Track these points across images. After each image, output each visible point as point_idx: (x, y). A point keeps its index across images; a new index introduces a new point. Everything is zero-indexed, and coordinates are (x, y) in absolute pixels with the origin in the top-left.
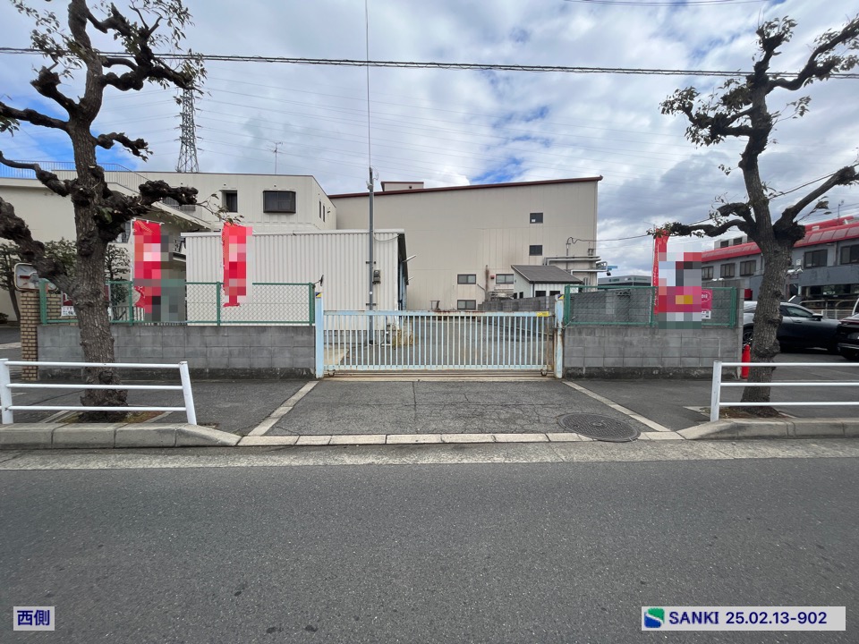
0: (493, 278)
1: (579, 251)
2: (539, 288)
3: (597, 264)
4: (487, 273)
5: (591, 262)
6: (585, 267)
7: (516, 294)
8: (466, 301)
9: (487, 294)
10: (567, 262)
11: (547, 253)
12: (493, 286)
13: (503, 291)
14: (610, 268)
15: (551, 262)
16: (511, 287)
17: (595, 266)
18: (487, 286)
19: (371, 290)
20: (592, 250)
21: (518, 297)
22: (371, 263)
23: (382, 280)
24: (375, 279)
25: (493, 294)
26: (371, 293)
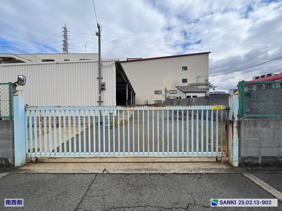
0: (168, 92)
1: (202, 81)
2: (188, 94)
3: (209, 86)
4: (166, 90)
5: (207, 85)
6: (204, 87)
7: (178, 98)
8: (158, 101)
9: (166, 98)
10: (197, 85)
11: (189, 82)
12: (168, 95)
13: (172, 97)
14: (214, 87)
15: (191, 85)
16: (175, 95)
17: (208, 86)
18: (166, 95)
19: (100, 93)
20: (207, 80)
21: (179, 98)
22: (100, 78)
23: (106, 88)
24: (102, 88)
25: (168, 98)
26: (100, 95)
